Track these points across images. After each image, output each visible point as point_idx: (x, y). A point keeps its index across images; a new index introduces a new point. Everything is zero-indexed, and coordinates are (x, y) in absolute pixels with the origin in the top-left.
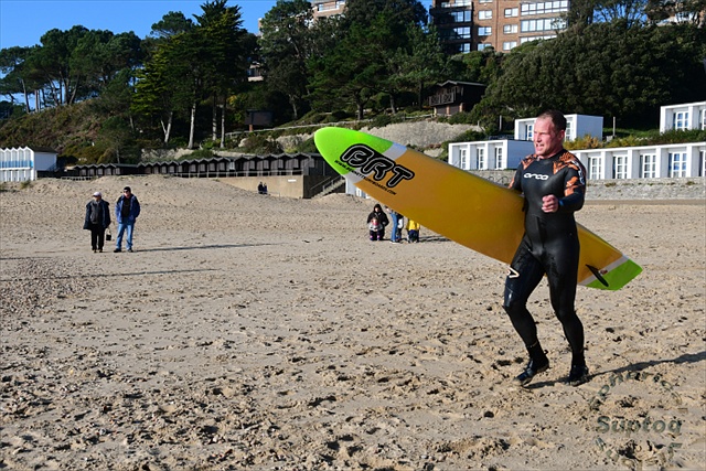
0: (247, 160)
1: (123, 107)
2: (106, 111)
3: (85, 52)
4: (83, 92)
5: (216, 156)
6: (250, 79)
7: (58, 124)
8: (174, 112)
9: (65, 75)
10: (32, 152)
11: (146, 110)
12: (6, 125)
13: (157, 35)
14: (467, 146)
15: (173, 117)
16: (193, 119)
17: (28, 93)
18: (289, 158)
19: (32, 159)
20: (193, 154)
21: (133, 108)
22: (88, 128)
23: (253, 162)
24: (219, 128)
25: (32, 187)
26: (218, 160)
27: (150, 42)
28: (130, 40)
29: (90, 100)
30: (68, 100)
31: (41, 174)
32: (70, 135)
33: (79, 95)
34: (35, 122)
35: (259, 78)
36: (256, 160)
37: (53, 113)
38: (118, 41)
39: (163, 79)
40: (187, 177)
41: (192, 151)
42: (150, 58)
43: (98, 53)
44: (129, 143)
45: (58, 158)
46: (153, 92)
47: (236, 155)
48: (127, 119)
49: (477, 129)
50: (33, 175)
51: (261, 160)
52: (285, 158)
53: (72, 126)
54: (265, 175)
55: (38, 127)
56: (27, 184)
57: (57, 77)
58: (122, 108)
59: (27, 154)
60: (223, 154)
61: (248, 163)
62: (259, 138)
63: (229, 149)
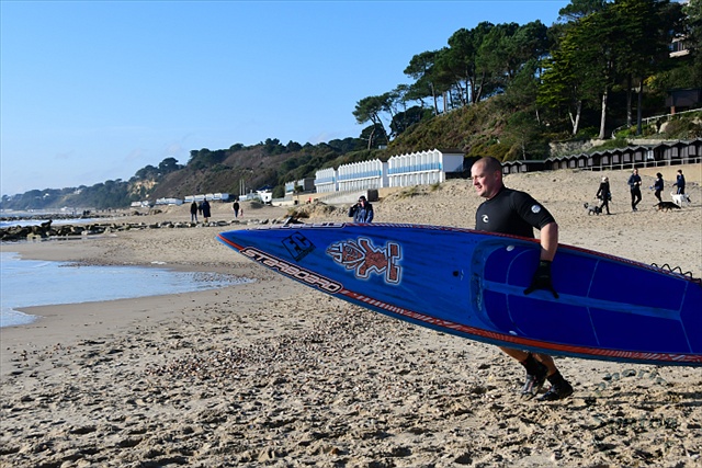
0: (668, 147)
1: (529, 100)
2: (511, 106)
3: (491, 48)
4: (488, 89)
5: (631, 145)
6: (672, 55)
7: (464, 124)
8: (584, 101)
9: (471, 74)
10: (441, 154)
11: (553, 102)
12: (417, 130)
13: (564, 20)
15: (583, 106)
16: (604, 106)
17: (437, 96)
19: (441, 161)
20: (605, 145)
21: (539, 101)
22: (493, 125)
23: (675, 149)
24: (634, 114)
25: (441, 188)
26: (634, 149)
27: (557, 29)
28: (537, 29)
29: (495, 96)
30: (474, 99)
31: (449, 176)
32: (476, 135)
33: (484, 93)
34: (443, 124)
35: (684, 52)
36: (680, 146)
37: (459, 113)
38: (523, 32)
39: (570, 66)
40: (598, 170)
41: (603, 142)
42: (558, 46)
43: (503, 48)
44: (535, 137)
45: (465, 159)
46: (561, 82)
47: (655, 142)
48: (533, 113)
50: (442, 176)
51: (685, 145)
53: (477, 125)
54: (691, 162)
55: (445, 129)
56: (436, 187)
57: (464, 76)
58: (527, 102)
59: (436, 156)
60: (639, 142)
61: (669, 151)
62: (684, 121)
63: (646, 136)
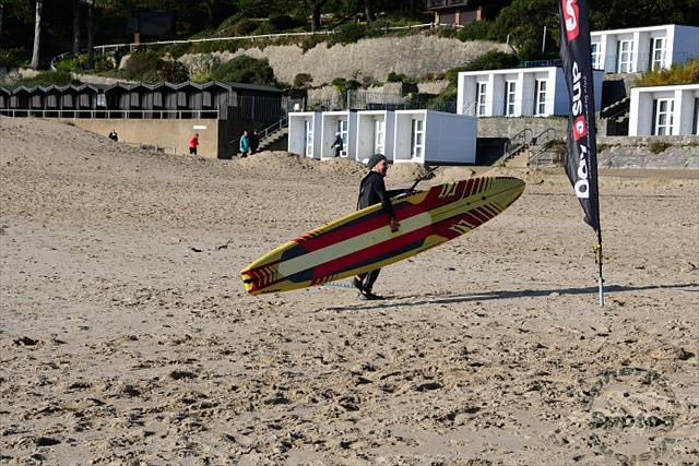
0: (126, 91)
5: (78, 83)
14: (489, 78)
16: (38, 18)
18: (196, 91)
20: (38, 78)
23: (135, 96)
24: (83, 37)
26: (78, 89)
36: (142, 91)
40: (25, 115)
41: (36, 73)
47: (109, 81)
49: (505, 48)
52: (190, 91)
54: (156, 116)
60: (89, 79)
61: (127, 97)
62: (151, 56)
63: (99, 71)
